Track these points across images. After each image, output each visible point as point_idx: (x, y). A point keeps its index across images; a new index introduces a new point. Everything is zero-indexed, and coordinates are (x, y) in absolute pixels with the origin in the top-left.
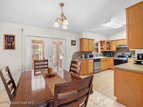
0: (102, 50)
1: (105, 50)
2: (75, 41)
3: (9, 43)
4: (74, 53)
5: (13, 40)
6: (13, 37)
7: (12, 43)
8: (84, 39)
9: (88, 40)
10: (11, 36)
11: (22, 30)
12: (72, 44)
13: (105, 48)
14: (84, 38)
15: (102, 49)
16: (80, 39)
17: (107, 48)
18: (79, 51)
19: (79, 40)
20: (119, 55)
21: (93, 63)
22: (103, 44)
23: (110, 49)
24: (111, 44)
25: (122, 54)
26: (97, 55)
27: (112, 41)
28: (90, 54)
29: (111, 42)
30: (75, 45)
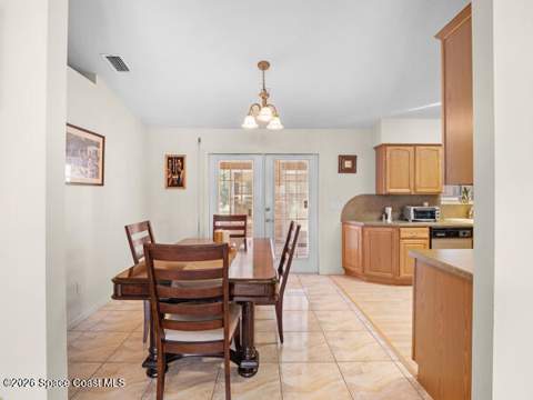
2: (353, 159)
3: (173, 173)
4: (352, 200)
5: (182, 168)
6: (182, 159)
7: (179, 173)
8: (389, 148)
9: (412, 148)
10: (178, 158)
11: (199, 140)
12: (342, 170)
14: (389, 145)
16: (376, 148)
18: (374, 192)
19: (374, 151)
21: (427, 242)
26: (468, 213)
28: (426, 204)
30: (352, 170)
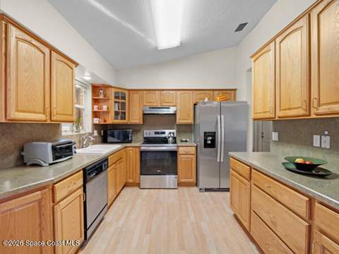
0: (96, 121)
1: (111, 120)
13: (107, 112)
15: (95, 114)
17: (117, 113)
20: (148, 136)
22: (101, 97)
23: (123, 118)
24: (127, 101)
25: (156, 133)
27: (129, 90)
29: (127, 93)
